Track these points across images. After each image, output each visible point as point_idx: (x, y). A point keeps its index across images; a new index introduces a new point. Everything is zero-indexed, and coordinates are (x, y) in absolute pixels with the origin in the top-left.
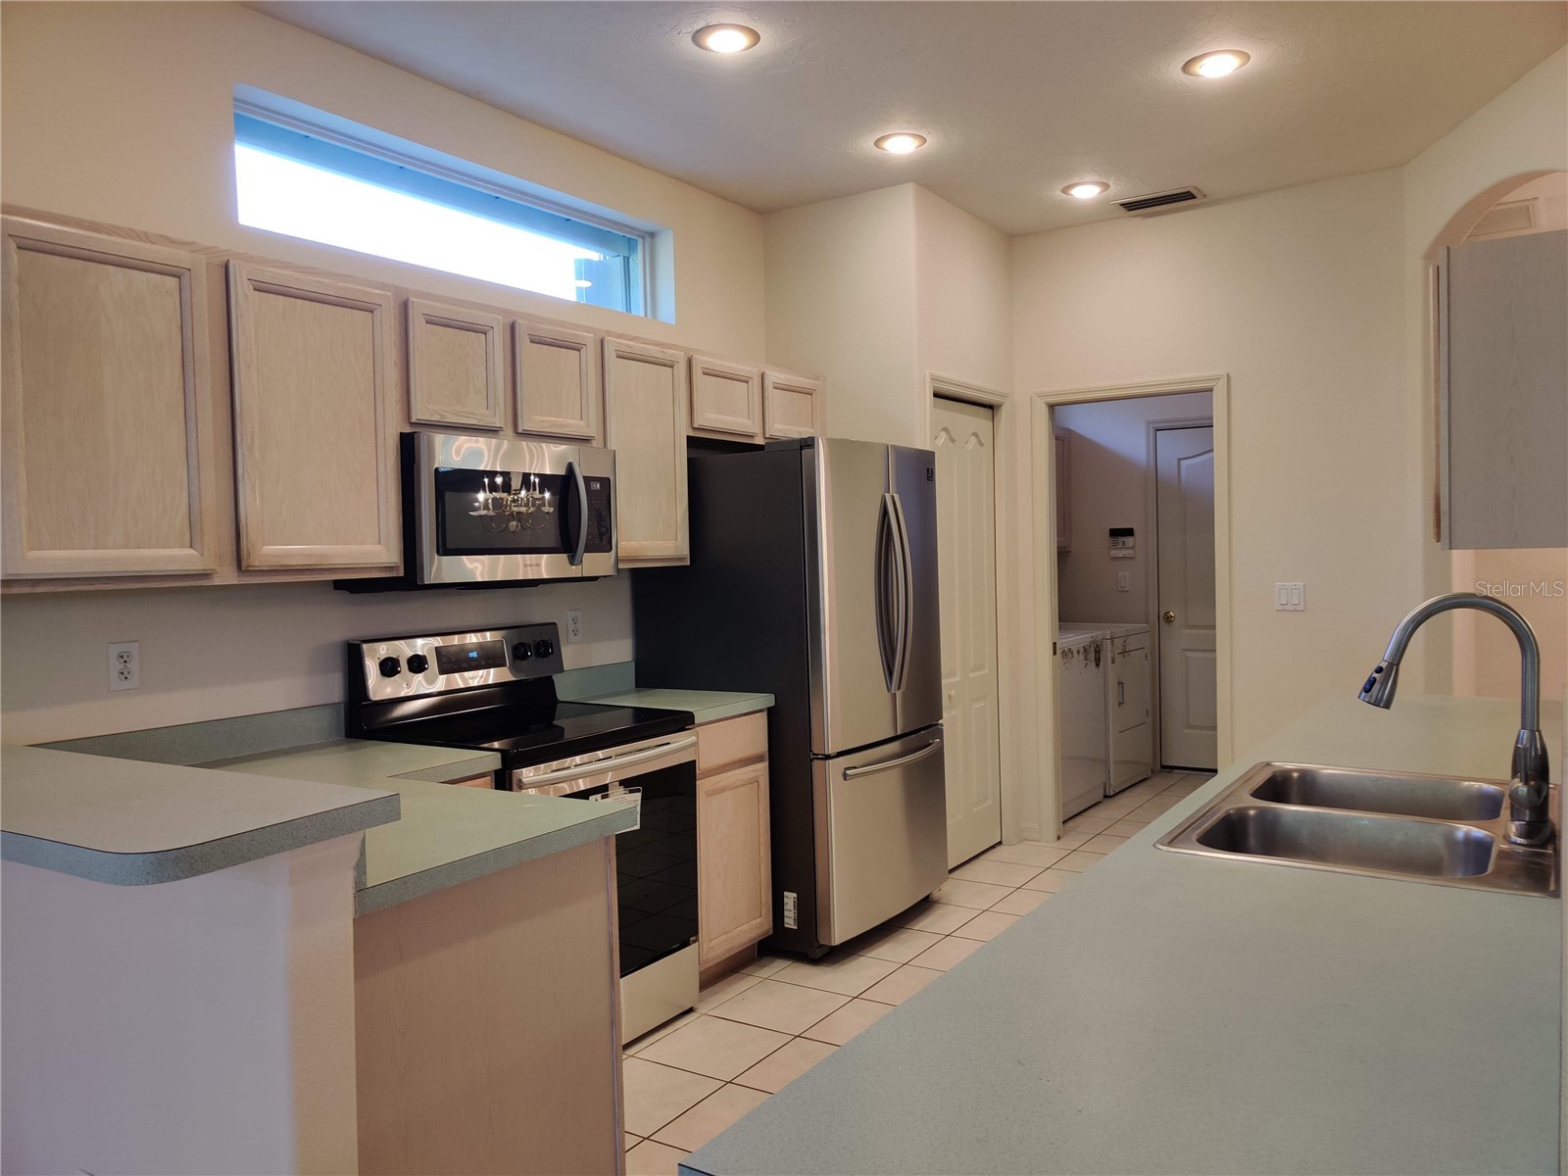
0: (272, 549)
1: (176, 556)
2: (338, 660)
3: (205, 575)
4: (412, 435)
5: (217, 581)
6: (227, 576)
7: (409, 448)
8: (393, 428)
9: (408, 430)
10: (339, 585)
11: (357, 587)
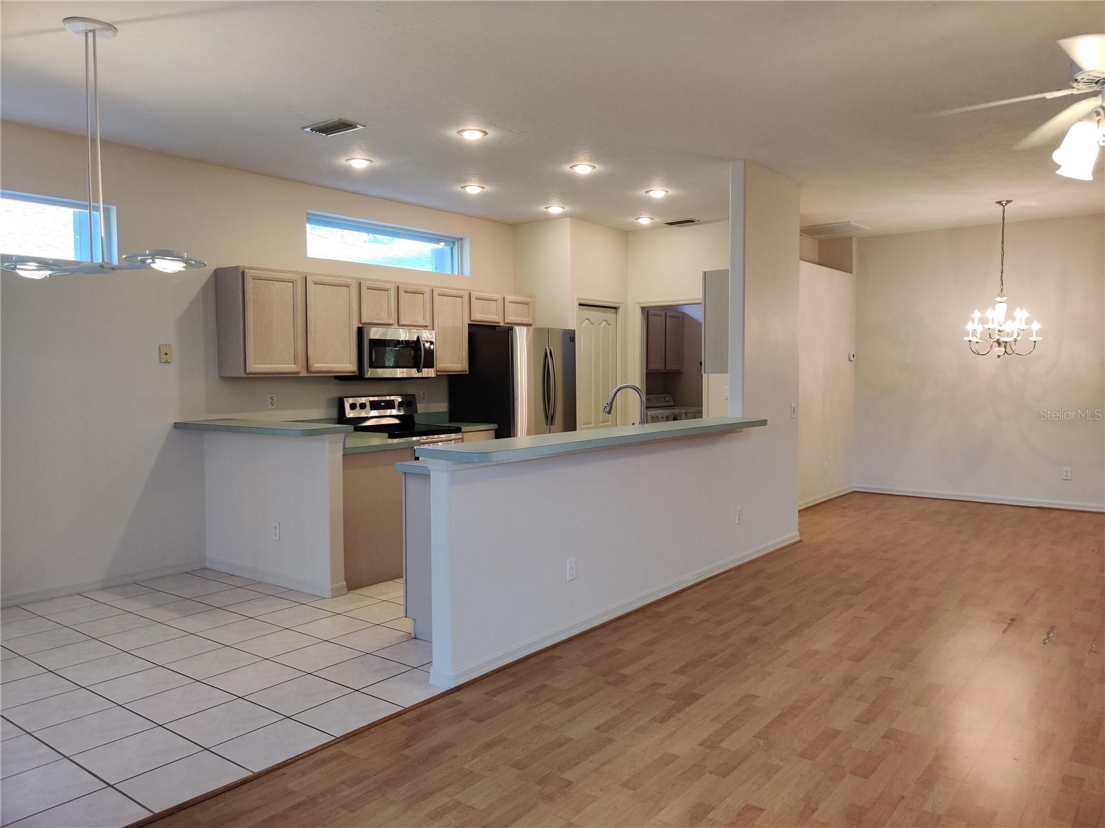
0: (318, 365)
1: (290, 367)
2: (336, 403)
3: (298, 373)
4: (361, 328)
5: (301, 375)
6: (304, 374)
7: (360, 332)
8: (356, 325)
9: (360, 326)
10: (337, 378)
11: (342, 378)
